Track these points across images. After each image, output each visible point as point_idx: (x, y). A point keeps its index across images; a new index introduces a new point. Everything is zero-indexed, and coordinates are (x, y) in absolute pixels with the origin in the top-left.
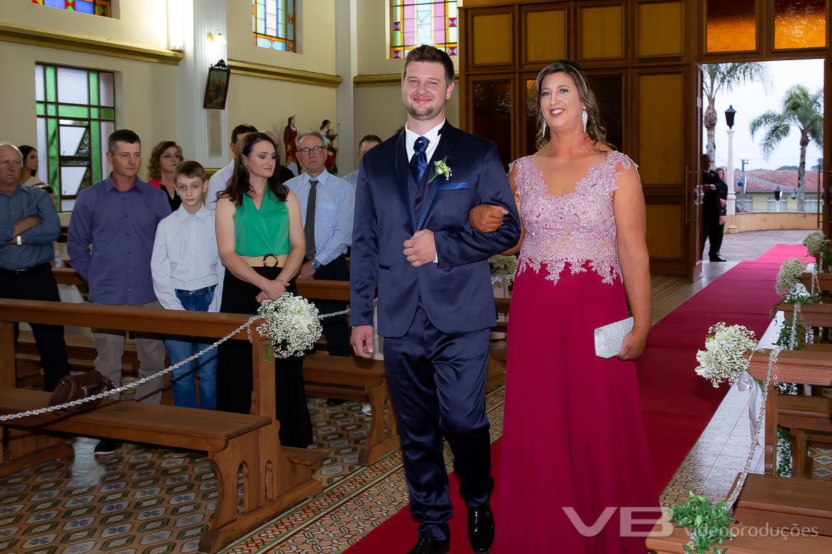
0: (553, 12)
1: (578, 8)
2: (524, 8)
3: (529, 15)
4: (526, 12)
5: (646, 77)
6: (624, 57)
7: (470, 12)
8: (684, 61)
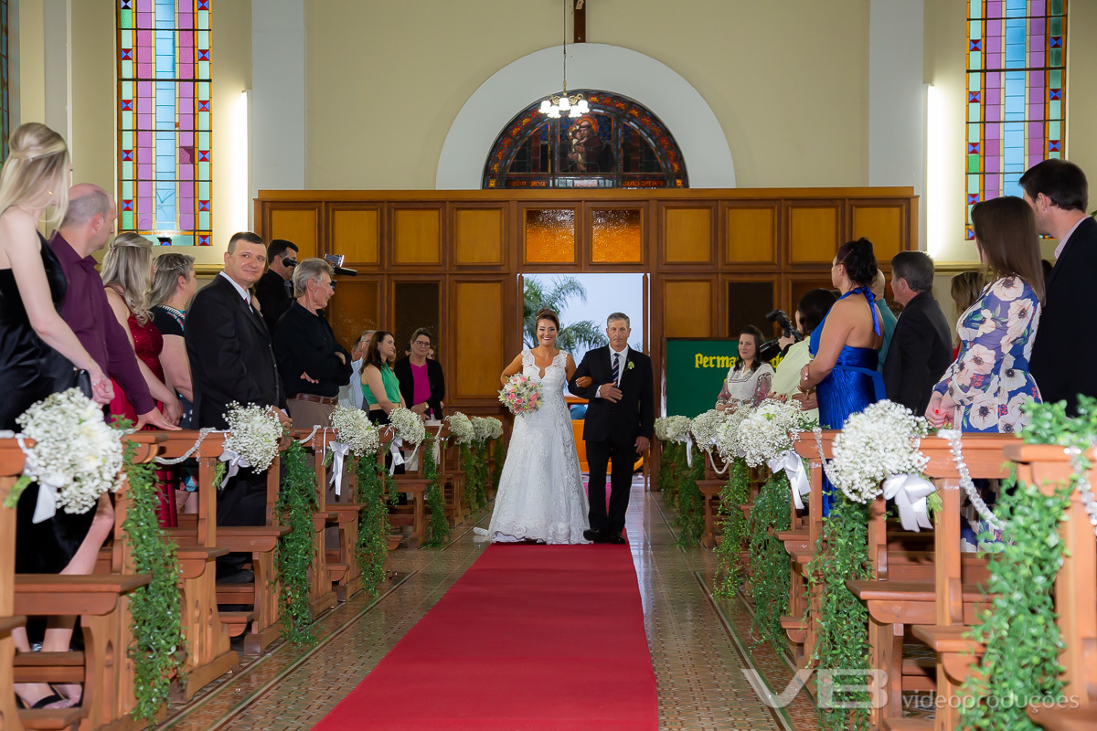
0: (364, 212)
1: (393, 210)
2: (331, 206)
3: (338, 214)
4: (334, 210)
5: (464, 285)
6: (441, 263)
7: (268, 205)
8: (503, 270)
